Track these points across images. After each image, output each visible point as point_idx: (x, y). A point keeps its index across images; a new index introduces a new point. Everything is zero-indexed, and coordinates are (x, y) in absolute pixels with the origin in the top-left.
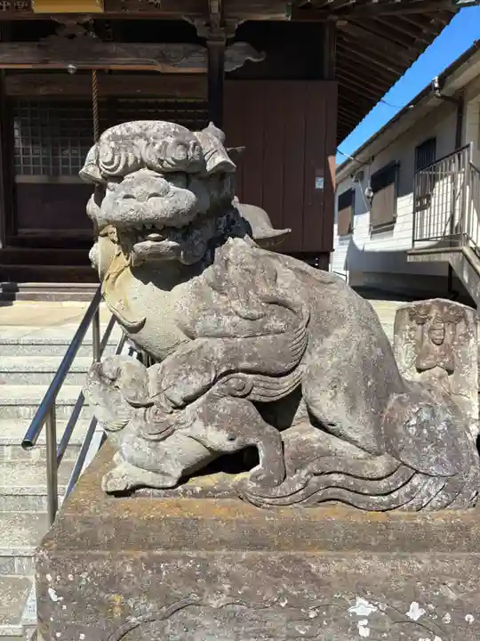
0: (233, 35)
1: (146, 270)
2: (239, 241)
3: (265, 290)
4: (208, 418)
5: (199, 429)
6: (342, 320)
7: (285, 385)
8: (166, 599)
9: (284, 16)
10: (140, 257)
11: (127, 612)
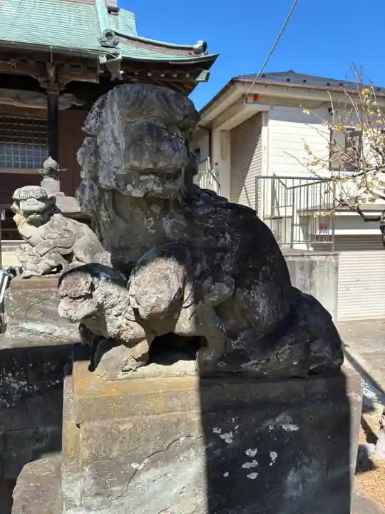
0: (64, 89)
1: (31, 223)
2: (57, 215)
3: (64, 227)
4: (49, 258)
5: (47, 260)
6: (84, 234)
7: (68, 251)
8: (40, 298)
9: (94, 81)
10: (31, 219)
11: (30, 302)
